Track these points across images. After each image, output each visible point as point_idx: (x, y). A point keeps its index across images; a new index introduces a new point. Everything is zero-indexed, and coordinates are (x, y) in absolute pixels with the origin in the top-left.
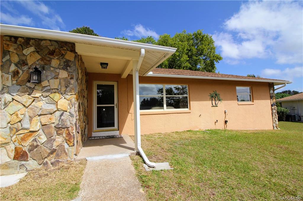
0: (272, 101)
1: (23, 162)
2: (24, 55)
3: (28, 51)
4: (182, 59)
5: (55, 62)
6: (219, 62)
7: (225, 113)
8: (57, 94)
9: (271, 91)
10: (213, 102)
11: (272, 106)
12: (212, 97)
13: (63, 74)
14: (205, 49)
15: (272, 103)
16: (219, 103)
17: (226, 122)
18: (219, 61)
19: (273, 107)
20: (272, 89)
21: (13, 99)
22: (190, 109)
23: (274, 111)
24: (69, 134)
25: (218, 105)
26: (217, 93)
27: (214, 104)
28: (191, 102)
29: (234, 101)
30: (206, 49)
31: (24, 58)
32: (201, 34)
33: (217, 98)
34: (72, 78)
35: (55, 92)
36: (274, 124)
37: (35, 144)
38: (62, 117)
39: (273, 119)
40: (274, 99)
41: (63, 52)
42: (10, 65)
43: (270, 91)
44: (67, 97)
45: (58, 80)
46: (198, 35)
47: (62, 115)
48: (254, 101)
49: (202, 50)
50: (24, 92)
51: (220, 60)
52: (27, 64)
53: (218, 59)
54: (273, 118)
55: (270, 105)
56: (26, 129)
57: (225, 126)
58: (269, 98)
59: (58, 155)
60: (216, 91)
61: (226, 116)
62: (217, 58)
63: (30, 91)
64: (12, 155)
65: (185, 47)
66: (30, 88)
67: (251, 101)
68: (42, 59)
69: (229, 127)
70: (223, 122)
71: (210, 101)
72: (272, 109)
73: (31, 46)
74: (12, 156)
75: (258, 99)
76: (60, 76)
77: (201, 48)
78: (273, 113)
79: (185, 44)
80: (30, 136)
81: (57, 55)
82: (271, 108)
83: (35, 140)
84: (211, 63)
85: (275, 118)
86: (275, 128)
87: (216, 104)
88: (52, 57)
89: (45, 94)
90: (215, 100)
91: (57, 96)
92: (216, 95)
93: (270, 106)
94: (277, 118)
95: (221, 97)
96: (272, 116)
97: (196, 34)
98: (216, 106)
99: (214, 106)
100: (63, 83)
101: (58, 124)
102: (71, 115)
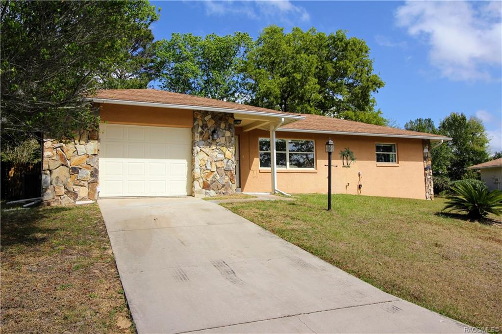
0: (425, 163)
1: (208, 191)
2: (205, 121)
3: (207, 118)
4: (307, 87)
5: (223, 125)
6: (377, 91)
7: (359, 175)
8: (225, 148)
9: (425, 150)
10: (344, 161)
11: (425, 169)
12: (343, 155)
13: (228, 134)
14: (350, 67)
15: (425, 166)
16: (352, 163)
17: (360, 186)
18: (377, 89)
19: (426, 172)
20: (427, 147)
21: (201, 150)
22: (316, 169)
23: (429, 177)
24: (232, 175)
25: (350, 165)
26: (350, 150)
27: (346, 164)
28: (318, 161)
29: (372, 161)
30: (352, 68)
31: (205, 123)
32: (343, 39)
33: (349, 157)
34: (232, 137)
35: (223, 146)
36: (427, 194)
37: (214, 180)
38: (228, 164)
39: (426, 187)
40: (429, 160)
41: (227, 118)
42: (198, 128)
43: (423, 150)
44: (230, 149)
45: (224, 138)
46: (338, 42)
47: (228, 162)
48: (399, 162)
49: (346, 70)
50: (207, 146)
51: (379, 87)
52: (207, 127)
53: (376, 85)
54: (427, 185)
55: (423, 168)
56: (209, 170)
57: (359, 191)
58: (422, 159)
59: (226, 188)
60: (348, 148)
61: (361, 180)
62: (373, 84)
63: (210, 145)
64: (202, 185)
65: (313, 63)
66: (209, 143)
67: (395, 162)
68: (216, 123)
69: (364, 192)
70: (357, 187)
71: (341, 159)
72: (426, 175)
73: (209, 114)
74: (202, 187)
75: (406, 159)
76: (226, 135)
77: (342, 66)
78: (426, 179)
79: (313, 60)
80: (211, 174)
81: (224, 120)
82: (423, 172)
83: (214, 177)
84: (362, 92)
85: (430, 186)
86: (429, 199)
87: (347, 164)
88: (221, 122)
89: (218, 147)
90: (347, 159)
91: (224, 149)
92: (348, 153)
93: (424, 170)
94: (433, 186)
95: (355, 156)
96: (426, 183)
97: (334, 37)
98: (348, 167)
99: (345, 167)
100: (228, 140)
101: (226, 168)
102: (233, 163)
